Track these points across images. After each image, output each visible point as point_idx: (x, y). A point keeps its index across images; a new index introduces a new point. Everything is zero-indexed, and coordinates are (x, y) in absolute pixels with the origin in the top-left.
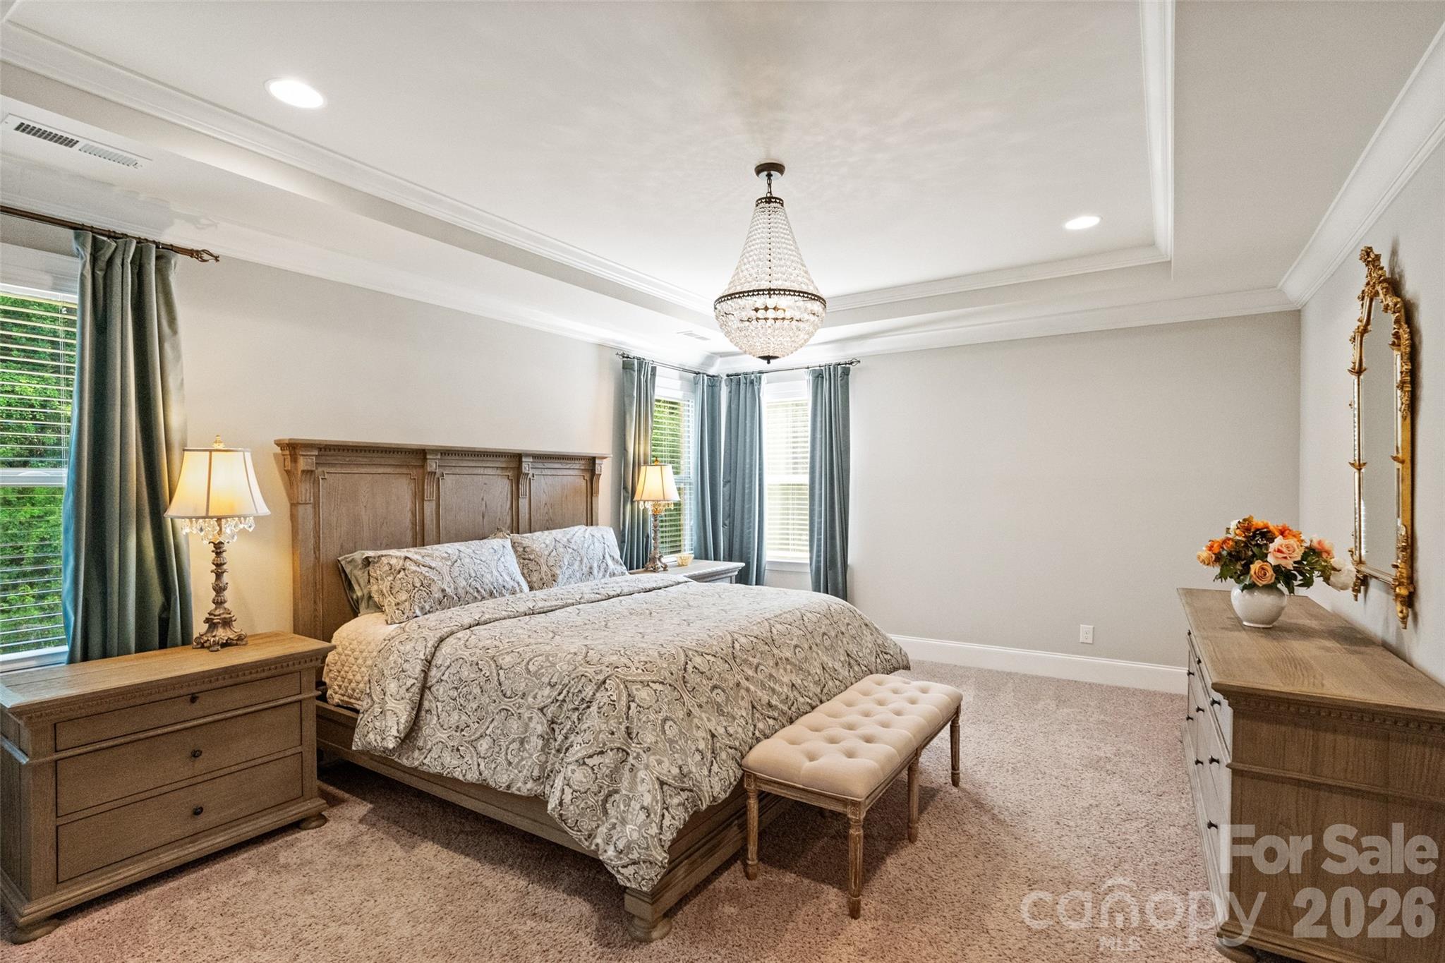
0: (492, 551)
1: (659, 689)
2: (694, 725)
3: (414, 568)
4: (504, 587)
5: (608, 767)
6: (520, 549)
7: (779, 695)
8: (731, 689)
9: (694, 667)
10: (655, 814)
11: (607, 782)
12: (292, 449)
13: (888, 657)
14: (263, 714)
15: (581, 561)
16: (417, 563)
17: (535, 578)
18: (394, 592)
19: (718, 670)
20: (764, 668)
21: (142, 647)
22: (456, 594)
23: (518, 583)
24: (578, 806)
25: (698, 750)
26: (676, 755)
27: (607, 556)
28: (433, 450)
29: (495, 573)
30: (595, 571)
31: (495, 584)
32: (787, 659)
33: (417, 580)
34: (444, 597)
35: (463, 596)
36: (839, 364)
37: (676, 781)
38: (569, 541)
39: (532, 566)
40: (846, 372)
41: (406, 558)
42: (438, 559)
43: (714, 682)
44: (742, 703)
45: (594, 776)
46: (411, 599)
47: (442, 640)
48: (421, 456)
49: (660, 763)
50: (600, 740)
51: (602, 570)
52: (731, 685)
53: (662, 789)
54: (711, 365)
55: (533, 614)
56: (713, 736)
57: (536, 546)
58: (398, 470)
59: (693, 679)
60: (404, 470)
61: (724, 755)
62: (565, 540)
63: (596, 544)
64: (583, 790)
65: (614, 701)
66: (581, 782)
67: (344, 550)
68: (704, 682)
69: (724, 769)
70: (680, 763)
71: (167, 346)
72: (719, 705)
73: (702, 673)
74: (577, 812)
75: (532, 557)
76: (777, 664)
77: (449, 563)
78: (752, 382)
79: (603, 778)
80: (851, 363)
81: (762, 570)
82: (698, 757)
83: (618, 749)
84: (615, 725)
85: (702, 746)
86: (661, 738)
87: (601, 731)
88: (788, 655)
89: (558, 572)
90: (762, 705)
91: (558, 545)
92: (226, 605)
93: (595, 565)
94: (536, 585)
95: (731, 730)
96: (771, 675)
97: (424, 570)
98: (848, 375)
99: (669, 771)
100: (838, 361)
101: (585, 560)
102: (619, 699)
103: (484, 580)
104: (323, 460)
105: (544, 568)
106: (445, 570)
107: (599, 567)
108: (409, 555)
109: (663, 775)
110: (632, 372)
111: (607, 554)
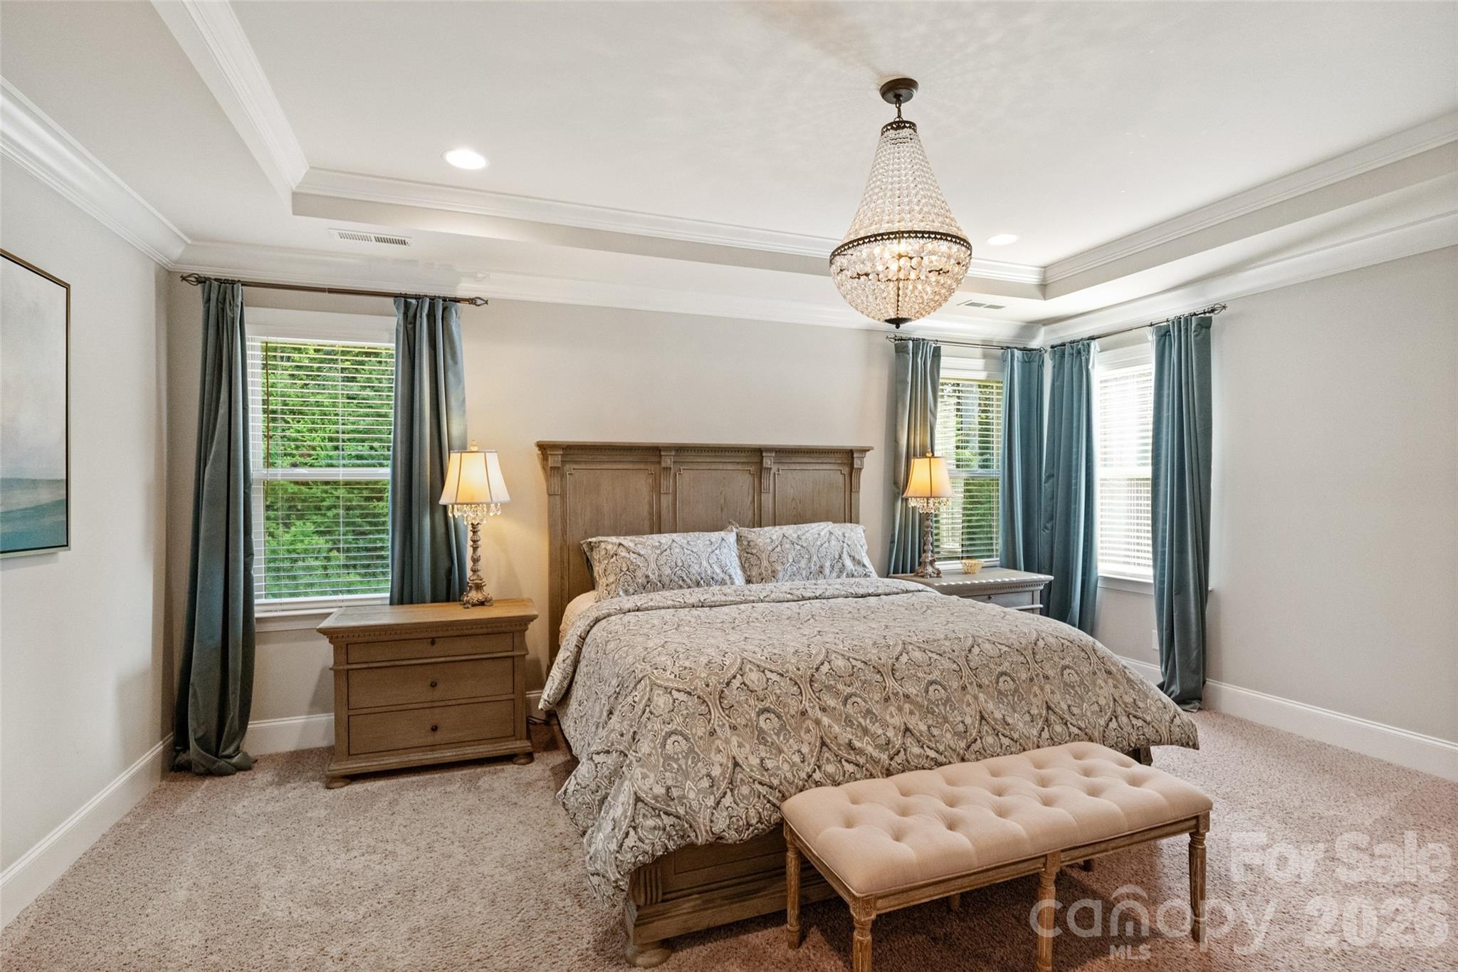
0: (708, 543)
1: (681, 699)
2: (714, 747)
3: (624, 554)
4: (713, 578)
5: (608, 768)
6: (745, 543)
7: (874, 737)
8: (793, 717)
9: (744, 683)
10: (620, 830)
11: (605, 782)
12: (544, 448)
13: (1139, 723)
14: (484, 662)
15: (810, 560)
16: (628, 550)
17: (754, 572)
18: (607, 574)
19: (778, 692)
20: (859, 700)
21: (435, 600)
22: (660, 581)
23: (730, 576)
24: (577, 799)
25: (709, 775)
26: (667, 774)
27: (845, 556)
28: (667, 447)
29: (705, 563)
30: (827, 571)
31: (703, 575)
32: (907, 696)
33: (624, 565)
34: (648, 582)
35: (668, 583)
36: (1195, 314)
37: (657, 801)
38: (799, 538)
39: (753, 560)
40: (1205, 324)
41: (620, 544)
42: (649, 548)
43: (767, 704)
44: (806, 737)
45: (595, 773)
46: (617, 581)
47: (597, 621)
48: (658, 453)
49: (644, 777)
50: (610, 739)
51: (836, 569)
52: (792, 712)
53: (636, 805)
54: (1033, 337)
55: (702, 606)
56: (736, 764)
57: (760, 541)
58: (637, 466)
59: (733, 694)
60: (642, 466)
61: (745, 790)
62: (795, 536)
63: (833, 543)
64: (583, 785)
65: (635, 702)
66: (584, 777)
67: (587, 535)
68: (752, 702)
69: (742, 805)
70: (670, 783)
71: (450, 375)
72: (761, 731)
73: (752, 692)
74: (576, 805)
75: (754, 551)
76: (887, 700)
77: (658, 552)
78: (1079, 352)
79: (601, 779)
80: (1213, 311)
81: (1092, 587)
82: (705, 783)
83: (621, 752)
84: (626, 727)
85: (716, 772)
86: (657, 751)
87: (614, 730)
88: (913, 691)
89: (779, 568)
90: (839, 745)
91: (785, 540)
92: (479, 573)
93: (828, 564)
94: (754, 579)
95: (769, 764)
96: (869, 712)
97: (633, 556)
98: (1208, 327)
99: (651, 789)
100: (1192, 312)
101: (815, 558)
102: (640, 701)
103: (691, 570)
104: (568, 458)
105: (765, 563)
106: (652, 559)
107: (832, 567)
108: (624, 542)
109: (643, 791)
110: (907, 355)
111: (845, 553)
